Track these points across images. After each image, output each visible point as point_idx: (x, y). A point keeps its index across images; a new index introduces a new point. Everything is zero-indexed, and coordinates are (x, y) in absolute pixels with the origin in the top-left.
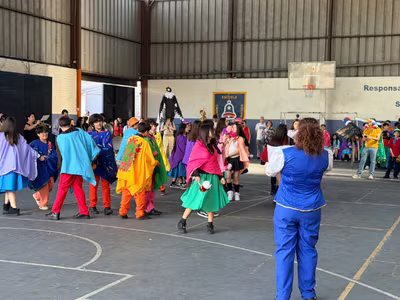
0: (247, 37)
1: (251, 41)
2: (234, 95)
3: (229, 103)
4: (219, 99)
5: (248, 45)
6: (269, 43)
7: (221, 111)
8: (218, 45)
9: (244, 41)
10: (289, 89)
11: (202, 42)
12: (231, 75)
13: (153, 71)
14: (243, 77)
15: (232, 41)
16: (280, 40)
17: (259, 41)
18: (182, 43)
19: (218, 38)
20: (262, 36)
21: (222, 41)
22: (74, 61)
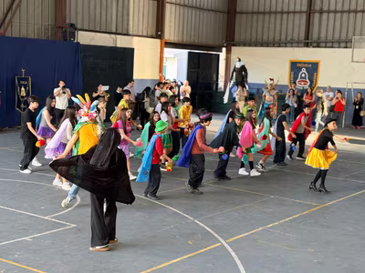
0: (325, 8)
1: (329, 12)
2: (309, 63)
3: (304, 70)
4: (295, 67)
5: (325, 16)
6: (345, 15)
7: (296, 78)
8: (297, 16)
9: (321, 12)
10: (352, 61)
11: (282, 13)
12: (307, 45)
13: (237, 38)
14: (318, 46)
15: (310, 12)
16: (356, 12)
17: (335, 12)
18: (264, 13)
19: (298, 9)
20: (339, 8)
21: (301, 12)
22: (158, 32)
